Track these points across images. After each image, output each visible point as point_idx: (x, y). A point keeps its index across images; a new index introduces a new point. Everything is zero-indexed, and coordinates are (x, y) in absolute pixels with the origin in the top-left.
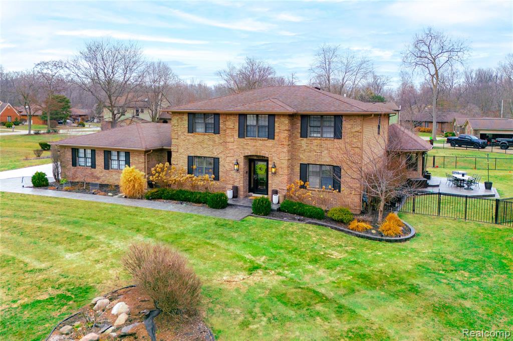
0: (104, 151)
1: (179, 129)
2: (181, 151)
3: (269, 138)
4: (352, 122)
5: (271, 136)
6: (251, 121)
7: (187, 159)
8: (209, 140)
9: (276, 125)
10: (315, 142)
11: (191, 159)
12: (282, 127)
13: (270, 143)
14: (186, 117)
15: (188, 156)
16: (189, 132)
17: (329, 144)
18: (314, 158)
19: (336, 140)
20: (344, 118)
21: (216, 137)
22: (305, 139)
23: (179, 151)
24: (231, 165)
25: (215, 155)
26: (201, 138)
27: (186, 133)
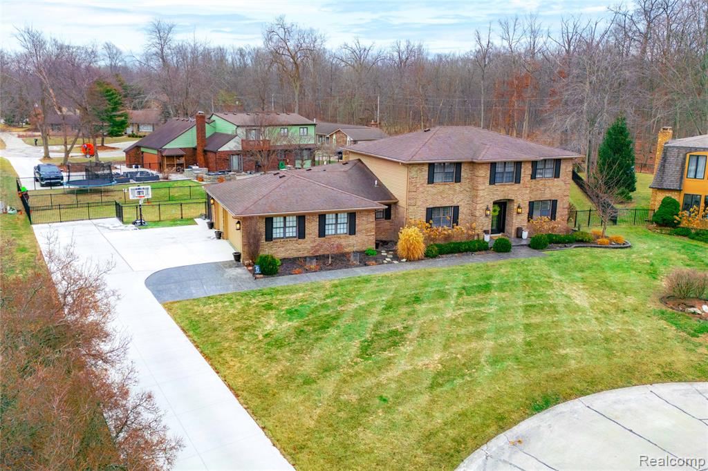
0: (319, 215)
1: (418, 181)
2: (419, 203)
3: (516, 183)
4: (566, 164)
5: (518, 181)
6: (499, 169)
7: (425, 212)
8: (450, 189)
9: (522, 170)
10: (542, 182)
11: (430, 212)
12: (526, 171)
13: (516, 186)
14: (426, 168)
15: (427, 209)
16: (428, 183)
17: (549, 183)
18: (539, 196)
19: (556, 179)
20: (562, 161)
21: (457, 186)
22: (534, 180)
23: (417, 204)
24: (481, 211)
25: (455, 204)
26: (441, 188)
27: (425, 185)
